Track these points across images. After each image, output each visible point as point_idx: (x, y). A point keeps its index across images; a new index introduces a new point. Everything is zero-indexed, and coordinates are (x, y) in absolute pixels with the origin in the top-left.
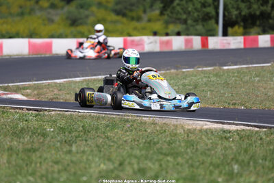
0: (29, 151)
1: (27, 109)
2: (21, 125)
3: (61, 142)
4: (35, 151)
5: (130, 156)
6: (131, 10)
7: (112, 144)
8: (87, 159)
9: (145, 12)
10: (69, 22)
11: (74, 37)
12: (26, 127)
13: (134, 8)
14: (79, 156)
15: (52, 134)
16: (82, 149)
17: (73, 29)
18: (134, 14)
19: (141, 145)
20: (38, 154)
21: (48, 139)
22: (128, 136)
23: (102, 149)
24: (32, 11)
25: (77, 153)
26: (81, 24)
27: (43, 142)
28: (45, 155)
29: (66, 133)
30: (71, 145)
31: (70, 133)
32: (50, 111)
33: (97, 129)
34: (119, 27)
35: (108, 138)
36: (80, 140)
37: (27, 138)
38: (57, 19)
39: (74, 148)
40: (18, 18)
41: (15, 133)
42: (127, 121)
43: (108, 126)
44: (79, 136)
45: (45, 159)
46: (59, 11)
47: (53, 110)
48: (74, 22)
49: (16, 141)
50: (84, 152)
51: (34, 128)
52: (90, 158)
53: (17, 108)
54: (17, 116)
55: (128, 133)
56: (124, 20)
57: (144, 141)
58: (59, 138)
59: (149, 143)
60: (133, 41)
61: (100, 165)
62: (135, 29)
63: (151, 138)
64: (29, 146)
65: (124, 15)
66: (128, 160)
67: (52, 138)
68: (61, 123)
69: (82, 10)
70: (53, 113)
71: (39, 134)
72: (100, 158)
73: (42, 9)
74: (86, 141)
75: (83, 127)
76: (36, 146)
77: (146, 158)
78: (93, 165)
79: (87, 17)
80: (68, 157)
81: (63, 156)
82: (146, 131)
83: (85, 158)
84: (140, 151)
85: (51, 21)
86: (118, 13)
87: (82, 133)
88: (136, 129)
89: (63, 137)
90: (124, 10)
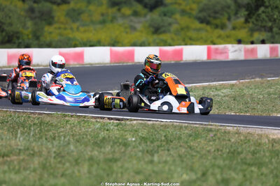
0: (110, 160)
1: (109, 118)
2: (103, 134)
3: (143, 151)
4: (116, 160)
5: (213, 166)
6: (215, 18)
7: (194, 154)
8: (170, 170)
9: (229, 19)
10: (152, 29)
11: (157, 45)
12: (107, 136)
13: (218, 15)
14: (160, 166)
15: (134, 144)
16: (164, 159)
17: (155, 37)
18: (218, 22)
19: (225, 155)
20: (119, 164)
21: (129, 149)
22: (211, 146)
23: (185, 160)
24: (113, 19)
25: (159, 163)
26: (164, 32)
27: (124, 152)
28: (126, 165)
29: (148, 143)
30: (153, 155)
31: (152, 142)
32: (131, 120)
33: (180, 138)
34: (203, 34)
35: (190, 148)
36: (162, 150)
37: (108, 149)
38: (139, 26)
39: (156, 158)
41: (96, 143)
42: (211, 130)
43: (190, 136)
44: (161, 146)
45: (127, 169)
46: (142, 19)
47: (135, 120)
48: (157, 30)
49: (97, 151)
50: (166, 162)
51: (116, 137)
52: (173, 168)
53: (98, 117)
54: (98, 125)
55: (211, 143)
56: (208, 28)
57: (228, 151)
58: (141, 148)
59: (233, 153)
60: (217, 49)
61: (182, 175)
62: (219, 37)
63: (235, 148)
64: (110, 156)
65: (208, 23)
66: (211, 171)
67: (134, 148)
68: (143, 133)
69: (165, 18)
70: (135, 122)
71: (120, 144)
72: (182, 168)
73: (124, 16)
74: (168, 150)
75: (165, 136)
76: (117, 155)
77: (230, 168)
78: (175, 175)
79: (170, 24)
80: (150, 167)
81: (145, 166)
82: (229, 140)
83: (167, 168)
84: (224, 161)
85: (133, 29)
86: (202, 21)
87: (164, 143)
88: (219, 139)
89: (145, 147)
90: (208, 18)
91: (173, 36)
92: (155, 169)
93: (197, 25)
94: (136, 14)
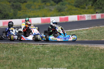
0: (38, 60)
1: (39, 44)
2: (36, 50)
3: (51, 56)
5: (77, 60)
6: (81, 5)
7: (71, 56)
8: (61, 62)
9: (86, 5)
10: (58, 10)
12: (38, 51)
13: (82, 4)
14: (57, 61)
16: (59, 58)
17: (59, 13)
18: (82, 6)
19: (82, 56)
20: (41, 61)
24: (43, 8)
26: (62, 11)
27: (44, 57)
28: (44, 62)
30: (54, 57)
31: (55, 52)
33: (66, 50)
34: (77, 11)
35: (70, 54)
38: (53, 9)
39: (56, 59)
40: (39, 10)
41: (34, 54)
42: (77, 47)
43: (70, 49)
44: (58, 54)
46: (54, 7)
47: (49, 44)
48: (60, 10)
49: (34, 57)
50: (59, 60)
51: (41, 51)
52: (62, 62)
53: (35, 44)
54: (35, 47)
55: (77, 52)
56: (79, 9)
57: (84, 54)
59: (86, 55)
60: (81, 16)
62: (83, 12)
63: (87, 53)
65: (79, 7)
67: (48, 55)
68: (52, 49)
69: (63, 6)
71: (42, 54)
72: (66, 62)
73: (47, 6)
74: (61, 55)
75: (60, 50)
76: (41, 58)
77: (84, 61)
79: (65, 8)
80: (53, 62)
81: (51, 62)
82: (84, 50)
83: (60, 62)
84: (82, 58)
85: (51, 10)
86: (76, 6)
87: (60, 52)
88: (81, 50)
89: (52, 54)
90: (78, 5)
91: (66, 12)
92: (55, 63)
93: (75, 8)
94: (52, 5)
